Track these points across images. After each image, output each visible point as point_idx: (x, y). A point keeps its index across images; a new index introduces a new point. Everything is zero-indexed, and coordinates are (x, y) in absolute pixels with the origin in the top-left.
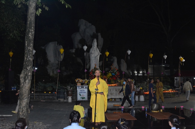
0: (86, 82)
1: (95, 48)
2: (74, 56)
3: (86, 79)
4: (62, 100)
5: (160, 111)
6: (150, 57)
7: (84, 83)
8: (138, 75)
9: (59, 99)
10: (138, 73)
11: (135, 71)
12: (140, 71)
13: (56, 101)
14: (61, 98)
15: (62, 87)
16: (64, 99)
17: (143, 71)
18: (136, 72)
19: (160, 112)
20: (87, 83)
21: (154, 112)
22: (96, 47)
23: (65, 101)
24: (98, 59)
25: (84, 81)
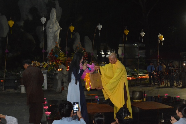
0: (45, 66)
1: (54, 20)
2: (23, 31)
3: (45, 62)
4: (12, 90)
5: (143, 99)
6: (125, 34)
7: (42, 67)
8: (105, 56)
9: (7, 90)
10: (106, 54)
11: (101, 52)
12: (108, 51)
13: (4, 92)
14: (11, 88)
15: (9, 73)
16: (15, 89)
17: (112, 51)
18: (103, 53)
19: (143, 101)
20: (47, 67)
21: (136, 102)
22: (56, 19)
23: (16, 91)
24: (58, 35)
25: (41, 64)
